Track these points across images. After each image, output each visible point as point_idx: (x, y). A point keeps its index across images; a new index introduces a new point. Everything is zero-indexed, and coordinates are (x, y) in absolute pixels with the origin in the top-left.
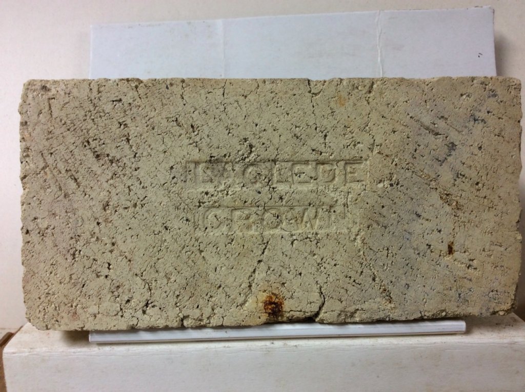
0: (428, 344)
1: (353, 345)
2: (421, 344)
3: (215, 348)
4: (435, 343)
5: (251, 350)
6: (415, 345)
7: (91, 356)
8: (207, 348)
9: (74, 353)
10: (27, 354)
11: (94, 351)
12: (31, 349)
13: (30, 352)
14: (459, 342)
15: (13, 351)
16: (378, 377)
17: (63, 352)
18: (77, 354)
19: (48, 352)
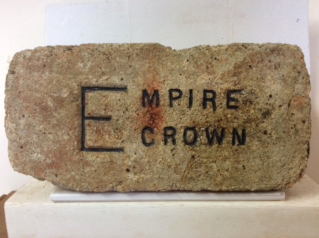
0: (266, 207)
1: (218, 206)
2: (261, 206)
3: (131, 205)
4: (270, 206)
5: (153, 207)
6: (257, 207)
7: (56, 208)
8: (126, 205)
9: (46, 206)
10: (19, 206)
11: (58, 205)
12: (21, 203)
13: (20, 205)
14: (286, 206)
15: (10, 204)
16: (234, 227)
17: (40, 205)
18: (48, 206)
19: (31, 205)
